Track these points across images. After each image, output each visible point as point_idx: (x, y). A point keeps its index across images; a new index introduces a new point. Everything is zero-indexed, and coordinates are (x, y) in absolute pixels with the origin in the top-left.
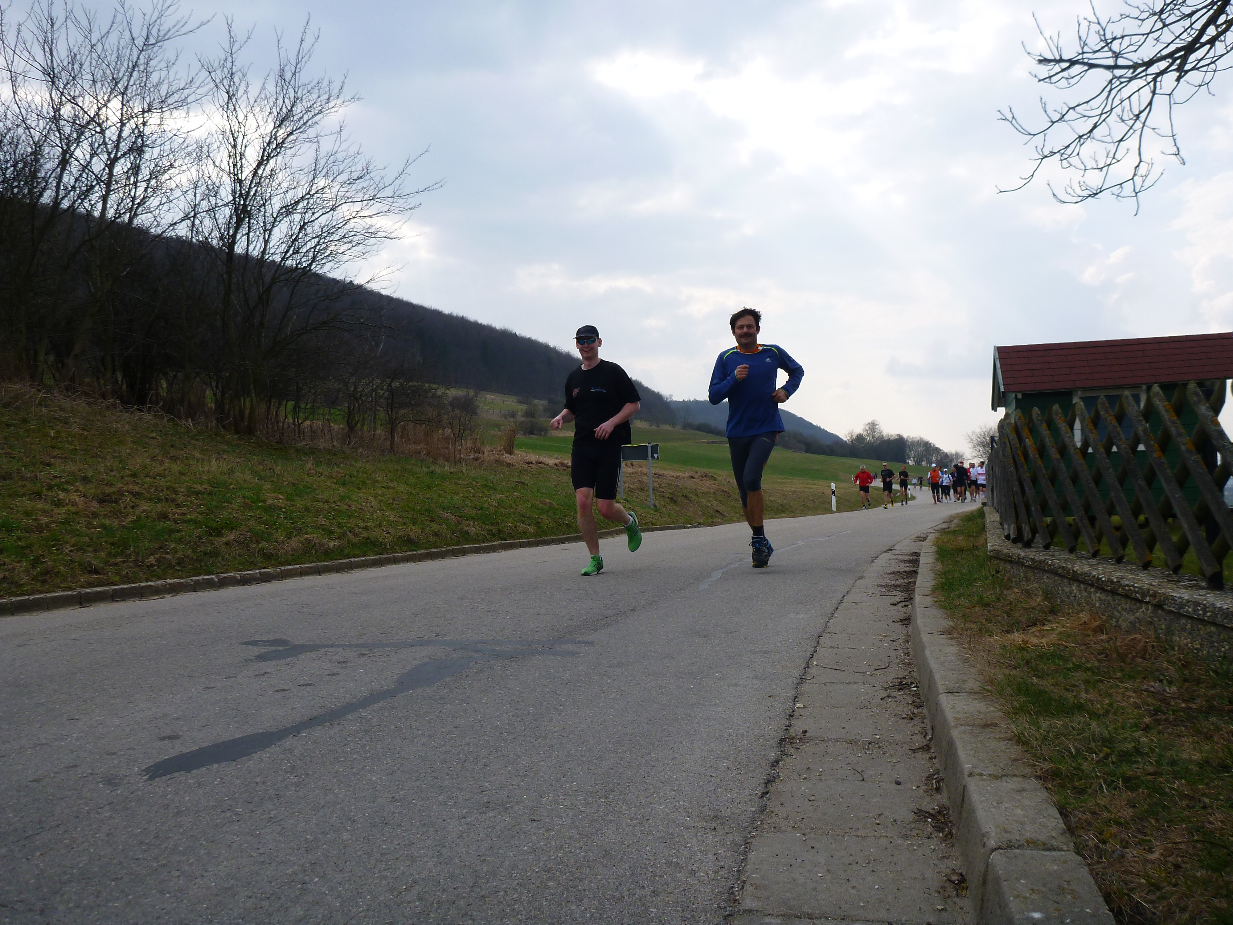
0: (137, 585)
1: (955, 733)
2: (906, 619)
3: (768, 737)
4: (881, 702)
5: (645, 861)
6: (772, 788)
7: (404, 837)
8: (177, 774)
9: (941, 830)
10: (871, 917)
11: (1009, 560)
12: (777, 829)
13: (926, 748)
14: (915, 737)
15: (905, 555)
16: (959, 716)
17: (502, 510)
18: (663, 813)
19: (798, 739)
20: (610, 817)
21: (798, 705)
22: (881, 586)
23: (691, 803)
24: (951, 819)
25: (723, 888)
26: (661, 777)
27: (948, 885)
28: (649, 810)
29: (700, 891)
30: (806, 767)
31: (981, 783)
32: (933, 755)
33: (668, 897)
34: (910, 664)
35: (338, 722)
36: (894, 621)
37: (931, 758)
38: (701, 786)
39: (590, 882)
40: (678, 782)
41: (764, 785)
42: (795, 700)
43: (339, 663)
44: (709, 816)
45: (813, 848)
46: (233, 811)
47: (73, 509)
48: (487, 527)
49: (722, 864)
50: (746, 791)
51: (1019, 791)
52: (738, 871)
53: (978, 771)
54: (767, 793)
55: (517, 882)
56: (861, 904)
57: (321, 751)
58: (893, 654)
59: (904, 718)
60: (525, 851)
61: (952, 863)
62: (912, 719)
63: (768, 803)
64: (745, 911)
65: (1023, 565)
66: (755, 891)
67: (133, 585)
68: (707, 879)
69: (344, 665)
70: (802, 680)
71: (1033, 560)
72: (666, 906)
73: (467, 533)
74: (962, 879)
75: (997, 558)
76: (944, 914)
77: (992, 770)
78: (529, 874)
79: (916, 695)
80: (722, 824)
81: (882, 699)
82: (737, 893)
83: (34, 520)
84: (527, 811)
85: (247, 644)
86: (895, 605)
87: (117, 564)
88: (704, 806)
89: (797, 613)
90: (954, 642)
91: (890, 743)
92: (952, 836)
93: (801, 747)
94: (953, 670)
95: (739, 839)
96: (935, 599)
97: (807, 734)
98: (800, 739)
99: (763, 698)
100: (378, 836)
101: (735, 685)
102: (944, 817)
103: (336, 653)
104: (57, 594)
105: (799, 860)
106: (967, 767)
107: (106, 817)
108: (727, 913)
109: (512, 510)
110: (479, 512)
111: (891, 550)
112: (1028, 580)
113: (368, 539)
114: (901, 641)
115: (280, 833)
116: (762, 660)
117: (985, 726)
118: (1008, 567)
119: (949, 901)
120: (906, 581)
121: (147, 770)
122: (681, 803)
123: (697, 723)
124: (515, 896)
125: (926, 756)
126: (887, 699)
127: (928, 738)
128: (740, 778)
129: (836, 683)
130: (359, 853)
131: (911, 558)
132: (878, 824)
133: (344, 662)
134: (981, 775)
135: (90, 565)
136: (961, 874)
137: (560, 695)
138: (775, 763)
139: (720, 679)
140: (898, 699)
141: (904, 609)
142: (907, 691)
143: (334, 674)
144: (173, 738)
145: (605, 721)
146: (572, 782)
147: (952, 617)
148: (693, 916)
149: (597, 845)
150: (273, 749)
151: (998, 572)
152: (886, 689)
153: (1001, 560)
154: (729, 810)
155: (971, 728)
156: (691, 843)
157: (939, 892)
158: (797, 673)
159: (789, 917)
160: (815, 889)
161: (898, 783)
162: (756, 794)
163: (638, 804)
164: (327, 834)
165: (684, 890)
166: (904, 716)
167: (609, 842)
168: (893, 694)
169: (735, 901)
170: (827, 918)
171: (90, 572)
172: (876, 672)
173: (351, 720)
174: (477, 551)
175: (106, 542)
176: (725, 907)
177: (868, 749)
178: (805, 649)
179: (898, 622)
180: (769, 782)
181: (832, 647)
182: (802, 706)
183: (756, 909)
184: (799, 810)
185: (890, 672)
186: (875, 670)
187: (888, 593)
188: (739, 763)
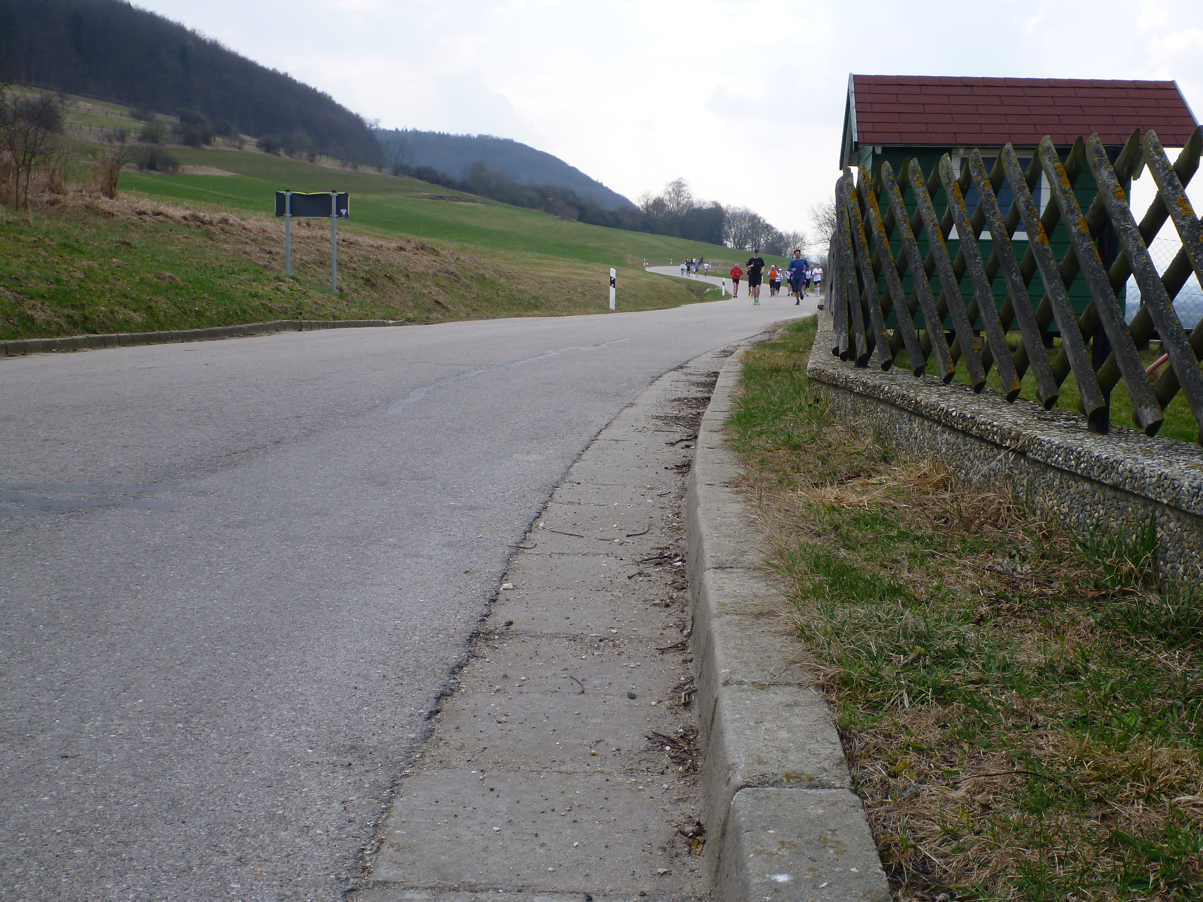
1: (715, 625)
2: (684, 466)
3: (452, 631)
4: (628, 581)
5: (233, 814)
6: (446, 704)
9: (682, 762)
10: (561, 887)
11: (833, 384)
12: (444, 764)
13: (681, 647)
14: (667, 632)
15: (701, 375)
16: (726, 601)
17: (92, 286)
18: (272, 743)
19: (498, 634)
20: (187, 750)
21: (506, 585)
22: (657, 417)
23: (318, 727)
24: (699, 746)
25: (348, 851)
26: (278, 691)
27: (678, 838)
28: (252, 738)
29: (312, 857)
30: (502, 673)
31: (739, 694)
32: (689, 657)
33: (260, 866)
34: (679, 529)
36: (666, 468)
37: (685, 661)
38: (338, 704)
39: (142, 846)
40: (303, 698)
41: (434, 701)
42: (503, 577)
44: (344, 746)
45: (492, 790)
48: (66, 311)
49: (352, 816)
50: (406, 710)
51: (788, 706)
52: (376, 826)
53: (737, 677)
54: (438, 712)
55: (24, 849)
56: (550, 869)
58: (657, 514)
59: (655, 605)
60: (45, 803)
61: (688, 808)
62: (667, 606)
63: (437, 726)
64: (376, 883)
65: (852, 391)
66: (395, 854)
68: (325, 838)
70: (518, 548)
71: (864, 384)
72: (255, 879)
73: (31, 319)
74: (700, 830)
75: (818, 381)
76: (667, 879)
77: (757, 677)
78: (45, 837)
79: (681, 572)
80: (361, 758)
81: (629, 578)
82: (368, 858)
84: (57, 743)
86: (672, 444)
88: (339, 732)
89: (528, 453)
90: (740, 498)
91: (631, 641)
92: (695, 770)
93: (500, 646)
94: (730, 536)
95: (383, 778)
96: (726, 437)
97: (512, 627)
98: (501, 634)
99: (455, 575)
101: (416, 556)
102: (689, 743)
105: (470, 809)
106: (723, 672)
108: (349, 887)
109: (107, 286)
110: (53, 287)
111: (682, 368)
112: (856, 413)
114: (672, 496)
116: (464, 520)
117: (760, 615)
118: (832, 393)
119: (676, 860)
120: (691, 411)
122: (303, 728)
123: (349, 610)
124: (18, 871)
125: (679, 658)
126: (637, 577)
127: (685, 632)
128: (399, 691)
129: (568, 554)
131: (708, 379)
132: (594, 755)
134: (741, 683)
136: (698, 824)
137: (140, 568)
138: (457, 669)
139: (394, 546)
140: (653, 578)
141: (683, 451)
142: (668, 567)
145: (204, 608)
146: (136, 699)
147: (744, 462)
149: (161, 793)
151: (817, 401)
152: (638, 563)
153: (823, 383)
154: (375, 738)
155: (739, 617)
156: (309, 786)
157: (665, 849)
158: (511, 540)
159: (441, 890)
160: (485, 849)
161: (632, 697)
162: (420, 714)
163: (236, 731)
165: (288, 855)
166: (657, 601)
167: (180, 788)
168: (648, 571)
169: (364, 869)
170: (497, 890)
172: (628, 540)
174: (47, 348)
176: (347, 879)
177: (598, 648)
178: (530, 505)
179: (672, 469)
180: (441, 696)
181: (570, 503)
182: (512, 587)
183: (393, 879)
184: (481, 736)
185: (648, 540)
186: (628, 536)
187: (665, 428)
188: (403, 670)
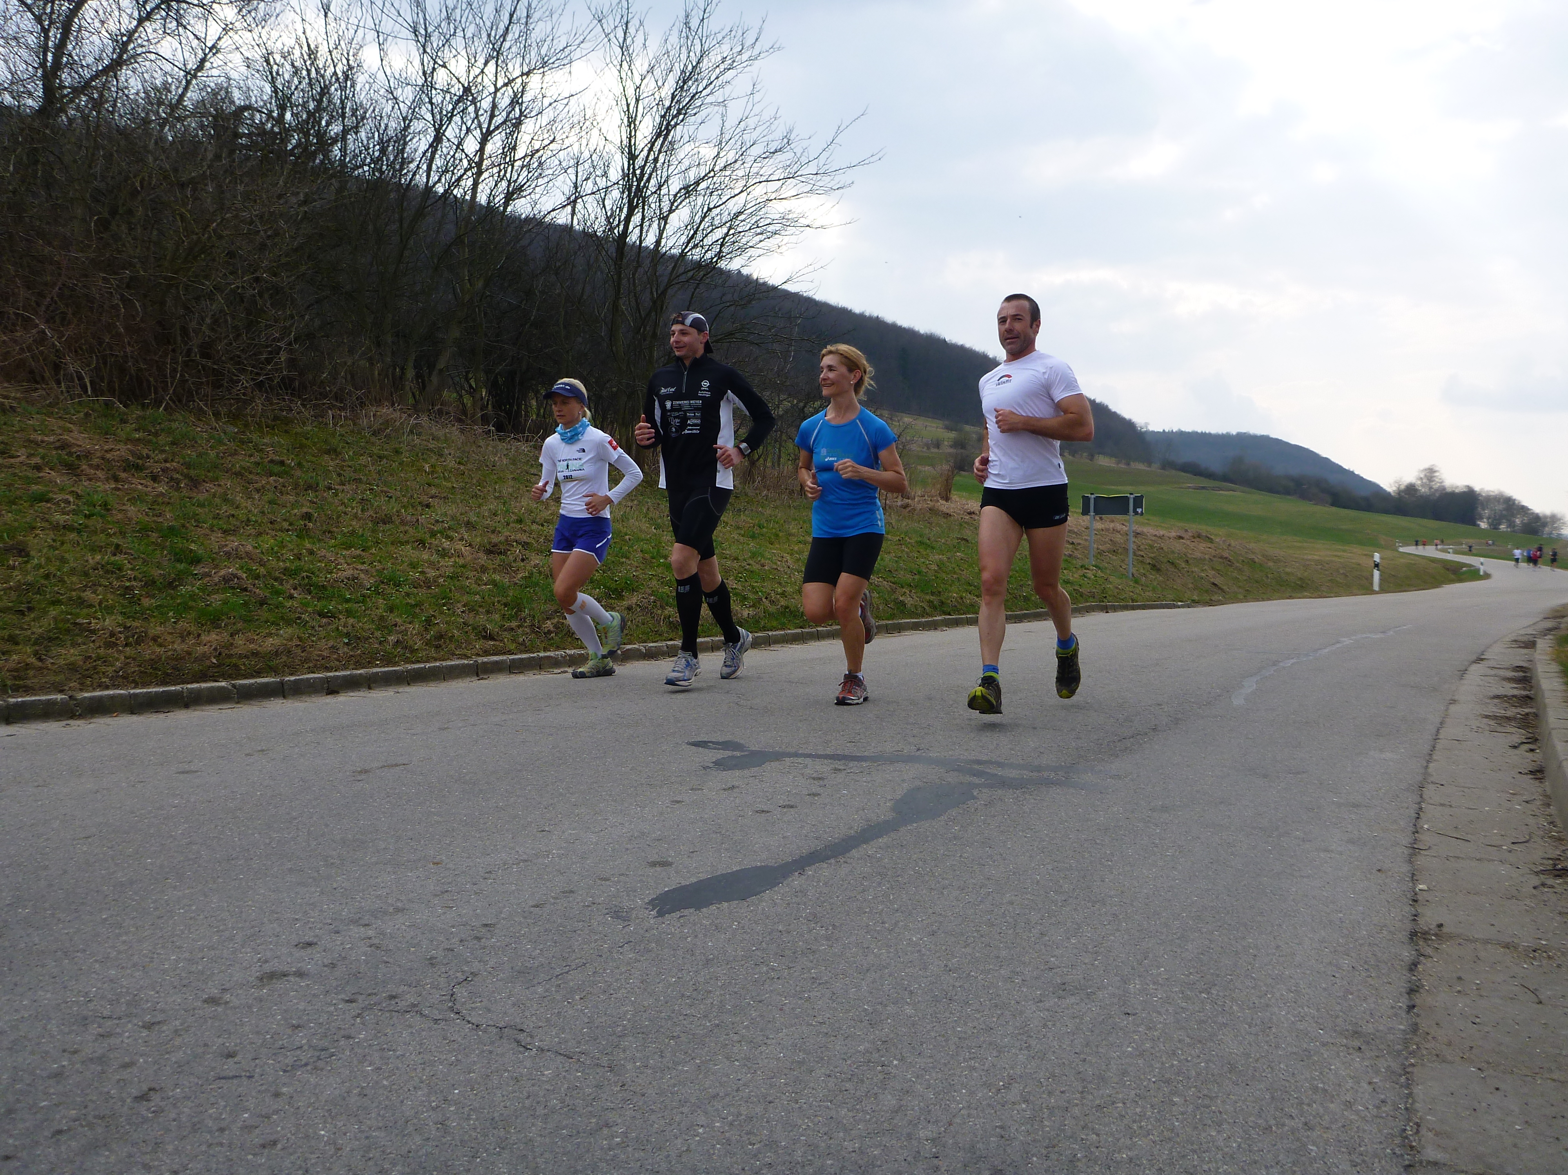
0: (535, 655)
2: (1538, 771)
3: (1393, 929)
4: (1534, 892)
5: (1284, 1083)
6: (1418, 1000)
7: (978, 1019)
8: (686, 912)
12: (1441, 1058)
15: (1507, 669)
17: (944, 576)
18: (1287, 1020)
19: (1433, 935)
20: (1220, 1019)
21: (1421, 887)
22: (1487, 717)
23: (1318, 1010)
25: (1392, 1129)
26: (1270, 972)
28: (1268, 1014)
29: (1364, 1131)
30: (1455, 975)
33: (1325, 1132)
34: (1560, 839)
35: (844, 859)
36: (1520, 773)
38: (1325, 989)
39: (1224, 1102)
40: (1293, 981)
41: (1407, 996)
42: (1413, 878)
43: (814, 779)
44: (1347, 1030)
45: (1497, 1089)
46: (768, 965)
47: (461, 561)
48: (928, 597)
49: (1383, 1097)
50: (1386, 1002)
52: (1406, 1109)
54: (1414, 1006)
55: (1134, 1092)
57: (838, 897)
58: (1531, 821)
60: (1131, 1053)
63: (1418, 1020)
64: (1428, 1163)
66: (1435, 1138)
67: (532, 655)
68: (1368, 1115)
69: (821, 782)
70: (1414, 850)
72: (1326, 1144)
73: (903, 604)
78: (1145, 1083)
80: (1368, 1043)
81: (1535, 888)
82: (1412, 1138)
83: (421, 572)
84: (1116, 1000)
85: (696, 744)
87: (512, 629)
88: (1337, 1017)
89: (1381, 751)
93: (1440, 947)
95: (1395, 1066)
97: (1445, 930)
98: (1436, 935)
99: (1370, 872)
100: (947, 1014)
101: (1326, 850)
103: (806, 766)
104: (453, 663)
105: (1484, 1104)
107: (631, 958)
108: (1407, 1163)
109: (955, 576)
110: (917, 577)
111: (1482, 660)
113: (787, 607)
114: (1538, 803)
115: (831, 999)
116: (1353, 817)
120: (1519, 710)
121: (651, 902)
122: (1306, 1009)
123: (1294, 900)
124: (1138, 1110)
126: (1542, 888)
128: (1373, 983)
129: (1463, 858)
130: (933, 1034)
131: (1516, 674)
133: (820, 779)
135: (485, 629)
137: (1102, 845)
138: (1413, 966)
139: (1303, 840)
140: (1558, 890)
141: (1530, 755)
143: (815, 795)
144: (665, 864)
145: (1172, 887)
146: (1158, 968)
148: (1364, 1161)
149: (1217, 1055)
150: (782, 889)
152: (1537, 873)
154: (1370, 1025)
156: (1335, 1065)
158: (1405, 840)
160: (1515, 1145)
162: (1400, 1007)
163: (1252, 1006)
164: (886, 1006)
165: (1344, 1126)
167: (1231, 1053)
168: (1549, 882)
169: (1412, 1147)
171: (485, 638)
172: (1515, 847)
173: (858, 859)
174: (916, 627)
175: (499, 602)
176: (1402, 1155)
177: (1534, 958)
178: (1406, 805)
179: (1527, 774)
180: (1412, 991)
181: (1442, 805)
182: (1426, 888)
183: (1442, 1161)
184: (1463, 1035)
185: (1535, 849)
186: (1513, 843)
187: (1499, 729)
188: (1366, 962)
